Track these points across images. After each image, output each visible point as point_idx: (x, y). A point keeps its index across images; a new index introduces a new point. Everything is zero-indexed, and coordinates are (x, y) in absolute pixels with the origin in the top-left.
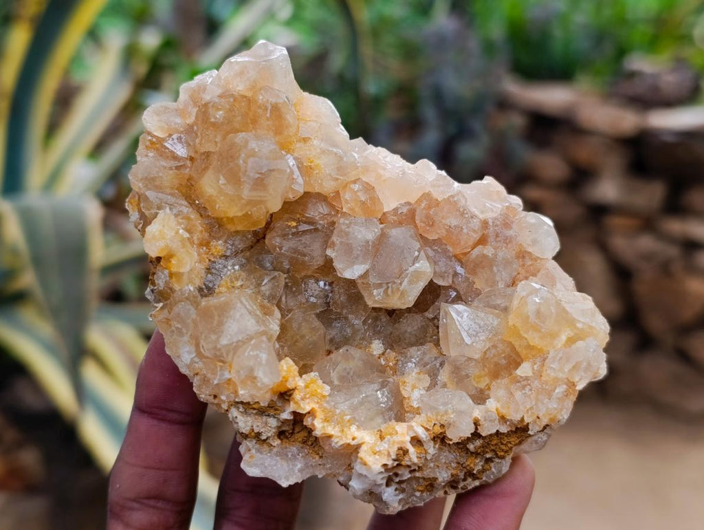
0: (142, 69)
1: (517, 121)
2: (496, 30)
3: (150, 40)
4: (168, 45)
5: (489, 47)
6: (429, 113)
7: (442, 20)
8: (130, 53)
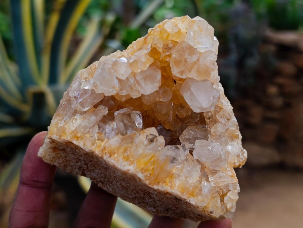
0: (107, 31)
1: (272, 48)
2: (262, 8)
3: (110, 18)
4: (118, 20)
5: (259, 17)
6: (233, 46)
7: (238, 5)
8: (102, 24)
